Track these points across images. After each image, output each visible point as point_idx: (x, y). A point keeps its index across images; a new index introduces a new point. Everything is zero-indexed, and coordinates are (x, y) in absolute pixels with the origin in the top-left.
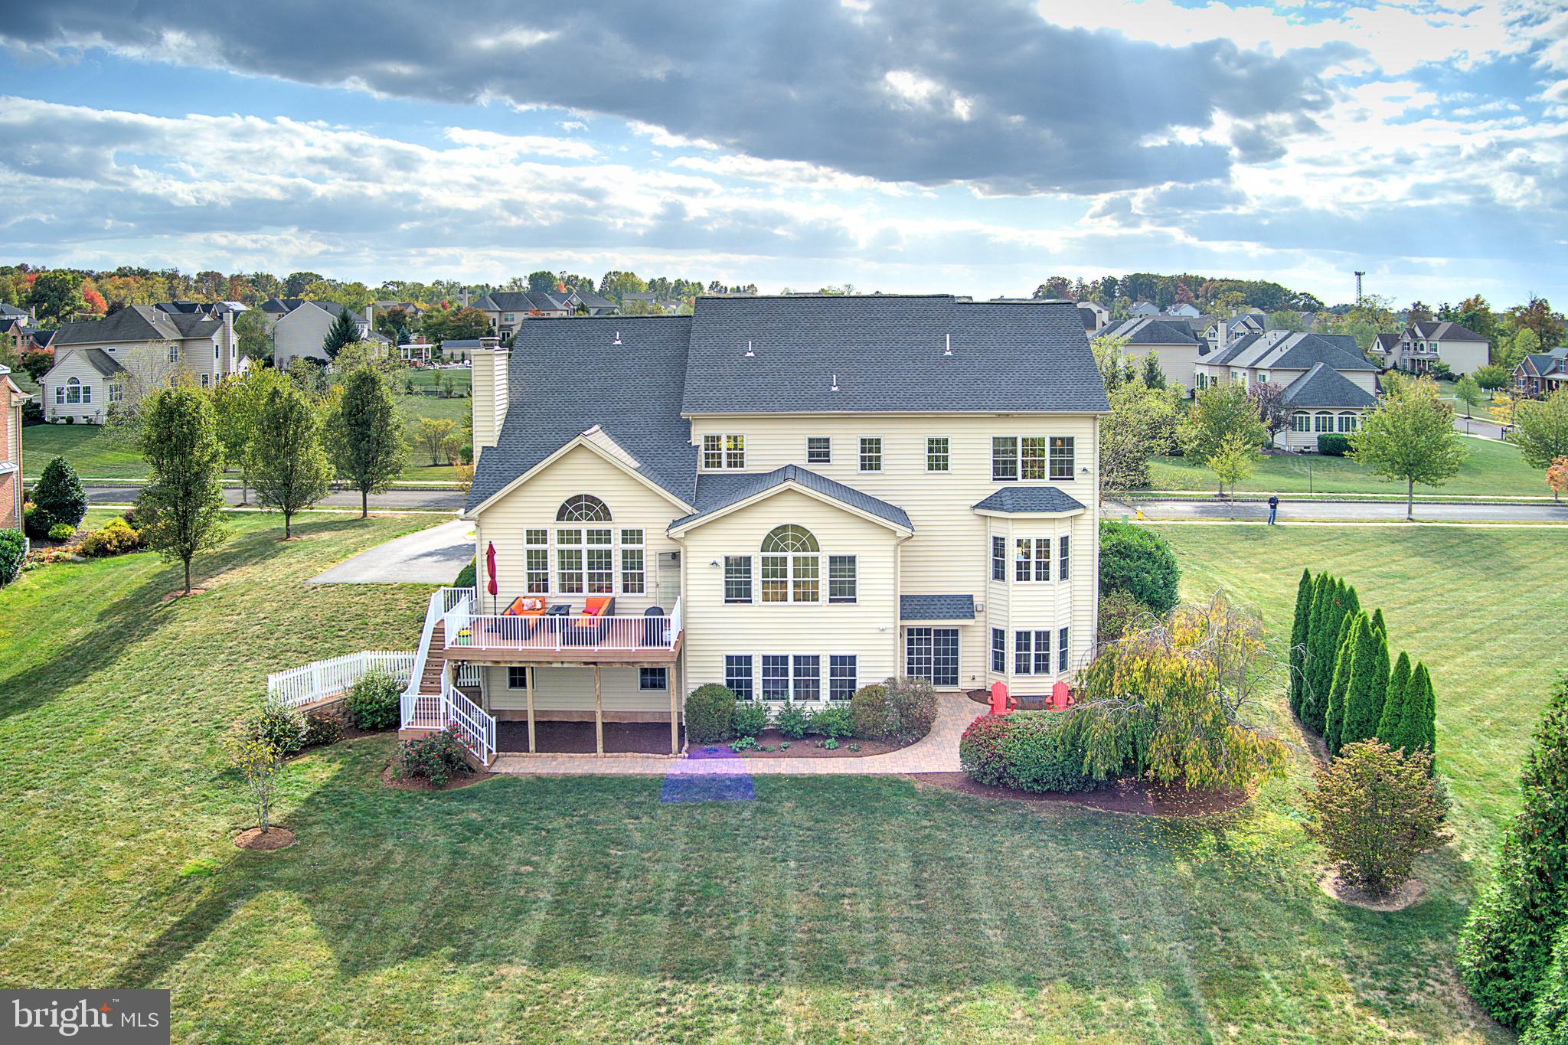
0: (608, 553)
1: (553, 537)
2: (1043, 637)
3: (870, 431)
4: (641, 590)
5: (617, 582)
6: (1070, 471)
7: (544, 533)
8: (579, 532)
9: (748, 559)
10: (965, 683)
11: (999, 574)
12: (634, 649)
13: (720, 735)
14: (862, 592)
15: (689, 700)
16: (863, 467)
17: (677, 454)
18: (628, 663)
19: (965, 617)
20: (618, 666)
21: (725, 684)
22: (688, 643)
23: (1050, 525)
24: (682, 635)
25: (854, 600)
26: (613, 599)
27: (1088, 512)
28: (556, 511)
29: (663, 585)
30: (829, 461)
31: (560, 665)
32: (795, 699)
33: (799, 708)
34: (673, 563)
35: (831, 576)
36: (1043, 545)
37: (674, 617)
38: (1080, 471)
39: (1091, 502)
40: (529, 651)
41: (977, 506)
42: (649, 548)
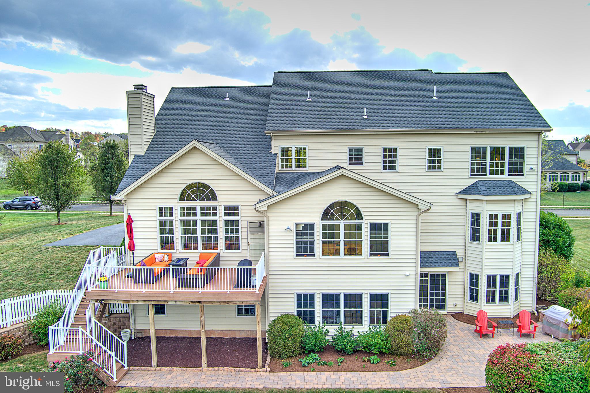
0: (215, 223)
1: (177, 212)
2: (505, 279)
3: (390, 143)
4: (238, 248)
5: (222, 242)
6: (521, 170)
7: (171, 209)
8: (194, 209)
9: (312, 226)
10: (450, 308)
11: (475, 237)
12: (229, 291)
13: (293, 352)
14: (393, 249)
15: (270, 326)
16: (385, 168)
17: (263, 159)
18: (225, 302)
19: (452, 266)
20: (217, 304)
21: (296, 314)
22: (270, 284)
23: (511, 205)
24: (265, 280)
25: (387, 255)
26: (219, 254)
27: (533, 197)
28: (179, 193)
29: (253, 244)
30: (362, 164)
31: (174, 303)
32: (345, 323)
33: (348, 330)
34: (259, 229)
35: (371, 238)
36: (507, 217)
37: (260, 268)
38: (528, 170)
39: (535, 190)
40: (150, 293)
41: (460, 193)
42: (243, 219)
